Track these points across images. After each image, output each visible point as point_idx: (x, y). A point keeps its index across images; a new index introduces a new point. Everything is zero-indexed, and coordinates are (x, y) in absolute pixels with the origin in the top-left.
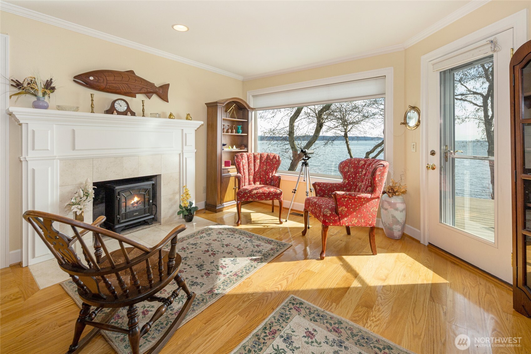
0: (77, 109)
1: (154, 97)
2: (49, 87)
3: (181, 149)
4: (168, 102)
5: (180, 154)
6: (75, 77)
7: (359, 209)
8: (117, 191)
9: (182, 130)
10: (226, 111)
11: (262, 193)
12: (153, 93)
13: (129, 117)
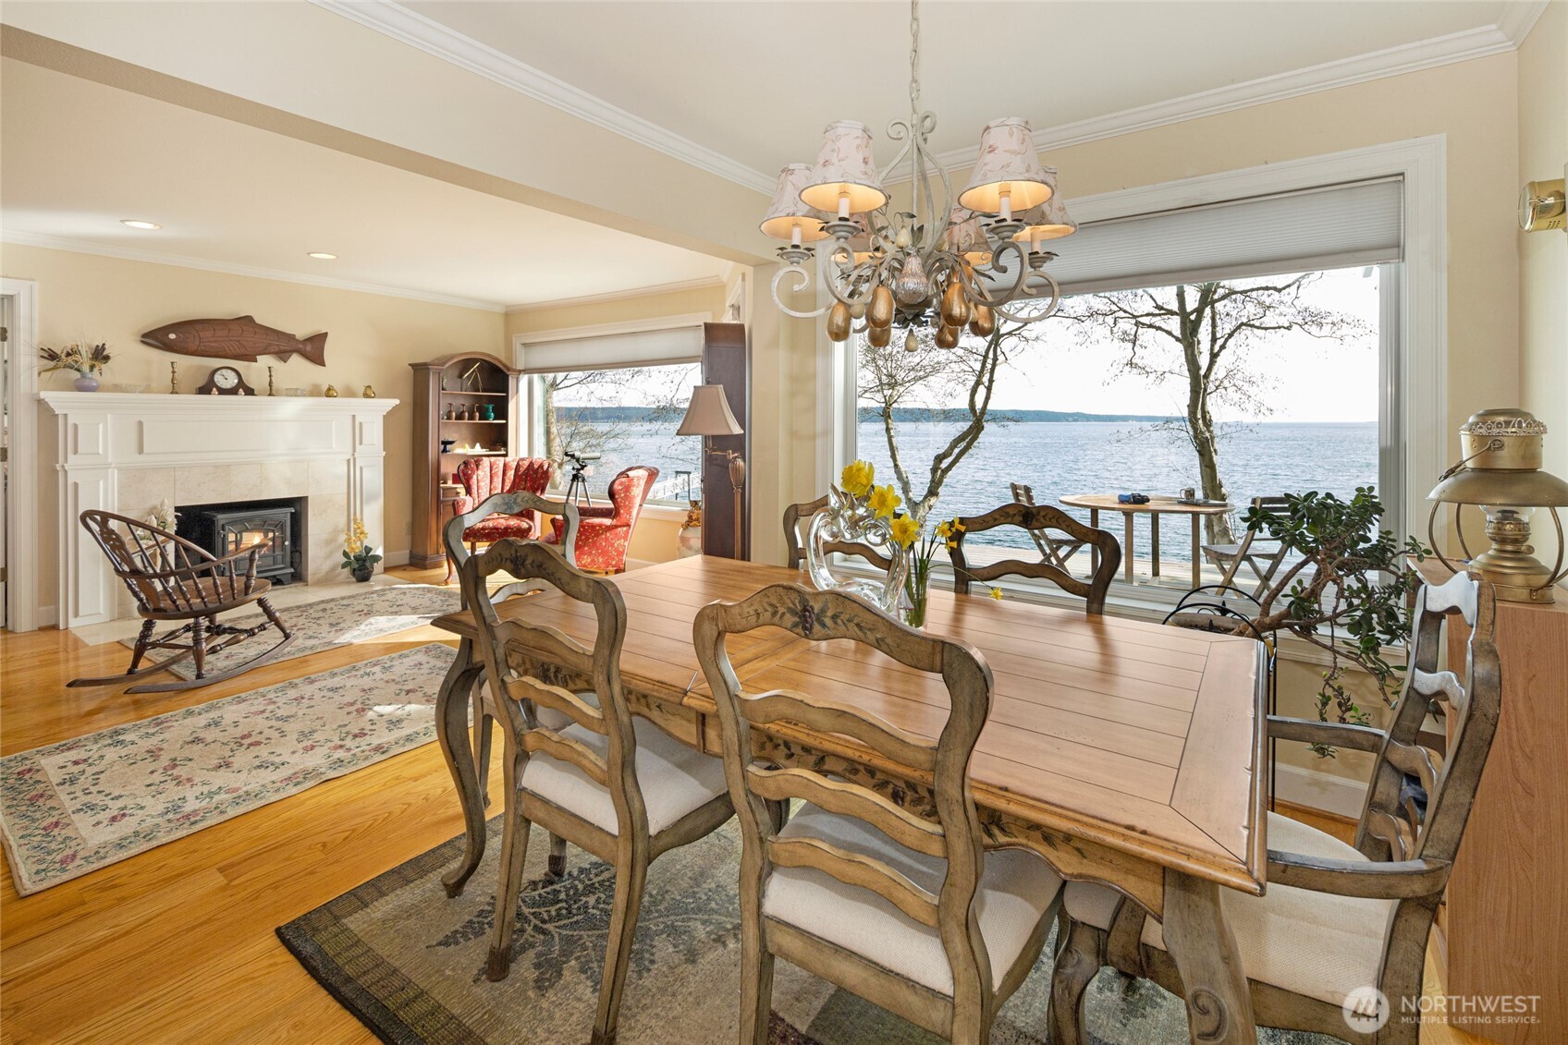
0: (148, 390)
1: (296, 359)
2: (100, 355)
3: (351, 451)
4: (323, 364)
5: (349, 461)
6: (145, 336)
7: (594, 543)
8: (221, 522)
9: (354, 416)
10: (461, 376)
11: (491, 529)
12: (292, 352)
13: (241, 398)
